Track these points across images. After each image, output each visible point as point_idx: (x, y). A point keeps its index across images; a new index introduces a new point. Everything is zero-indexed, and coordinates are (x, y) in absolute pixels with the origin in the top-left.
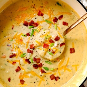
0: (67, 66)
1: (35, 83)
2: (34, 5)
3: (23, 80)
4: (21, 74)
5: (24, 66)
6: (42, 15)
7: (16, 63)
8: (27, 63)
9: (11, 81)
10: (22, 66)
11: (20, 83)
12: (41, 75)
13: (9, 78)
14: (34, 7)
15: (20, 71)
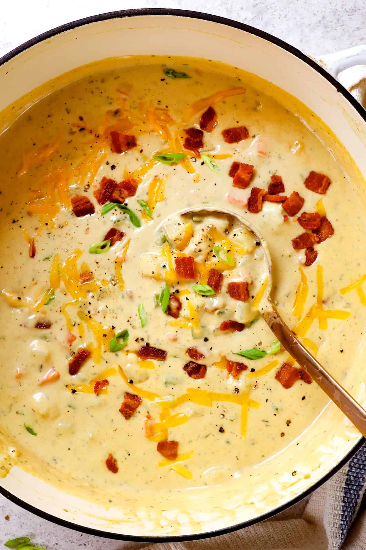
0: (324, 302)
1: (222, 430)
2: (81, 119)
3: (170, 439)
4: (149, 417)
5: (148, 382)
6: (131, 143)
7: (106, 382)
8: (155, 362)
9: (120, 465)
10: (138, 386)
11: (159, 458)
12: (237, 390)
13: (106, 457)
14: (82, 129)
15: (139, 409)
